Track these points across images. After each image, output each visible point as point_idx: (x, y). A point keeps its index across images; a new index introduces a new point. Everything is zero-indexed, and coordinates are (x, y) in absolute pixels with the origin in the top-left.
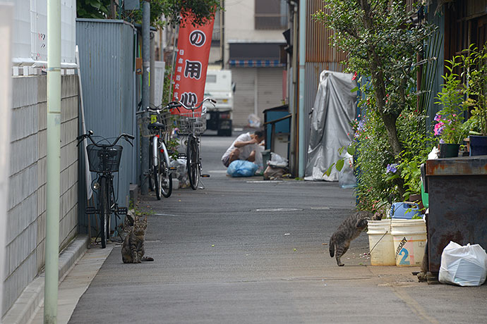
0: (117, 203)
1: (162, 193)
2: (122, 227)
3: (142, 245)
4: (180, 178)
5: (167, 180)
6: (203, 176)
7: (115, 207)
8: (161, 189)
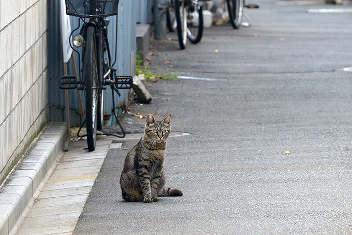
0: (115, 67)
1: (188, 37)
2: (123, 107)
3: (159, 167)
4: (213, 10)
5: (196, 15)
6: (248, 7)
7: (111, 75)
8: (186, 32)
